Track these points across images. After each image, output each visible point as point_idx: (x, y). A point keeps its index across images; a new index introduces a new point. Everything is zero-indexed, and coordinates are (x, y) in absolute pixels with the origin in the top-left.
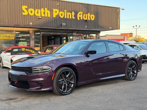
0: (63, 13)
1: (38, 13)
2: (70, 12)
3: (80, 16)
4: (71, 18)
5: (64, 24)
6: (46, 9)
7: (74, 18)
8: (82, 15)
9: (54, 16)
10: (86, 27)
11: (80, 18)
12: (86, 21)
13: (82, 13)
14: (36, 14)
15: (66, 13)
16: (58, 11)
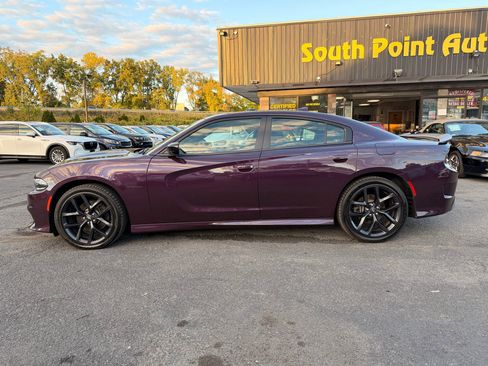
0: (399, 45)
1: (335, 54)
2: (420, 40)
3: (451, 45)
4: (421, 53)
5: (398, 71)
6: (354, 42)
7: (430, 52)
8: (458, 41)
9: (375, 55)
10: (471, 71)
11: (451, 49)
12: (471, 55)
13: (459, 35)
14: (331, 57)
15: (407, 44)
16: (384, 41)
